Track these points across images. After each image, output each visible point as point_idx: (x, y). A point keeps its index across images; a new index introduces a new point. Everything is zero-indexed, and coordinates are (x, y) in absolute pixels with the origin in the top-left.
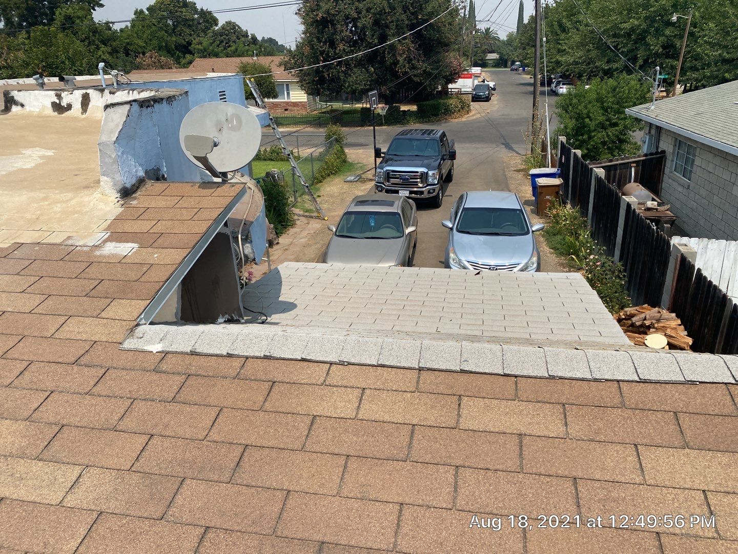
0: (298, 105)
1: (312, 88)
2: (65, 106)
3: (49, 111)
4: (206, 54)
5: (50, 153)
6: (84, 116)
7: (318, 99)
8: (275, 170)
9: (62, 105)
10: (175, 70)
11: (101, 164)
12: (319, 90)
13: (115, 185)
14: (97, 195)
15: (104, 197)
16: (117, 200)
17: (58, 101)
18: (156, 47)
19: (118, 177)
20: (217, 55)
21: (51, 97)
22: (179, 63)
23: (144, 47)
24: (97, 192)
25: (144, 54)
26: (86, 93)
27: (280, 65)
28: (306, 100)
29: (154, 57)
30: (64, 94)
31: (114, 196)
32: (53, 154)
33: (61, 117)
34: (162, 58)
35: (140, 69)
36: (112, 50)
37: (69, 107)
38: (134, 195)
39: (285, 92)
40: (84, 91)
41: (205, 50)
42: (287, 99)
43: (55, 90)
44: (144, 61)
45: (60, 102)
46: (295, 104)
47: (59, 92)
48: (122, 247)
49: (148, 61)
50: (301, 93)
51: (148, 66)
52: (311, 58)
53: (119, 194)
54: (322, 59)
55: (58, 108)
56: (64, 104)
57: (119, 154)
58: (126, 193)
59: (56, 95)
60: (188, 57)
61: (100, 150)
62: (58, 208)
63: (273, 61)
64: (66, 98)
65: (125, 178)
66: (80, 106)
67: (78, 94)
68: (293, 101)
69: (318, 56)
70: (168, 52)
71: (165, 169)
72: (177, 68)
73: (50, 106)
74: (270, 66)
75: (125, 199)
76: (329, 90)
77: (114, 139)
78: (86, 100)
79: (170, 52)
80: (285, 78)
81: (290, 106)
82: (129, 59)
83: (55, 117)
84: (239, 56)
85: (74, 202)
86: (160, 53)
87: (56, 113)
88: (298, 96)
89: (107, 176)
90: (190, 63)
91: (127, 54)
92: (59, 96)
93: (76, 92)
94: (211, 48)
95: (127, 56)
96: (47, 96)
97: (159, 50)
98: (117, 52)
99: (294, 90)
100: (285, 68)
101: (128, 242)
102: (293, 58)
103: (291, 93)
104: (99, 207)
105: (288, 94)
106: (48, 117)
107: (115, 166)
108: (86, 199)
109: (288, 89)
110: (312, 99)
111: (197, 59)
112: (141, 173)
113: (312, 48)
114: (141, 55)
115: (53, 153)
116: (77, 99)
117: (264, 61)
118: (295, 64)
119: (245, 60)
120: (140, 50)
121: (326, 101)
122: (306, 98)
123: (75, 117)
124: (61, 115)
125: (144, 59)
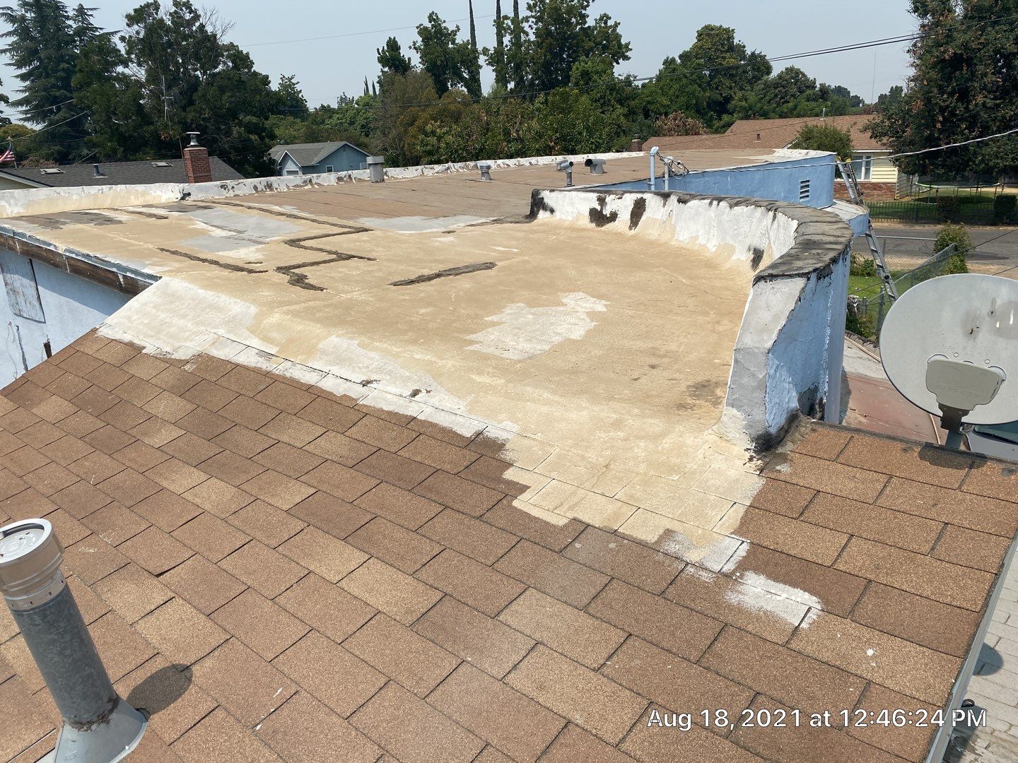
0: (881, 187)
1: (915, 164)
2: (608, 215)
3: (585, 221)
4: (750, 113)
5: (600, 306)
6: (633, 232)
7: (916, 178)
8: (855, 296)
9: (604, 213)
10: (705, 136)
11: (732, 386)
12: (924, 166)
13: (749, 426)
14: (709, 436)
15: (724, 444)
16: (747, 455)
17: (599, 208)
18: (683, 105)
19: (758, 415)
20: (765, 115)
21: (591, 200)
22: (710, 126)
23: (668, 106)
24: (710, 431)
25: (666, 114)
26: (642, 198)
27: (865, 129)
28: (895, 181)
29: (679, 118)
30: (609, 199)
31: (741, 446)
32: (604, 309)
33: (601, 231)
34: (690, 120)
35: (659, 136)
36: (629, 111)
37: (614, 216)
38: (780, 450)
39: (863, 169)
40: (639, 196)
41: (751, 108)
42: (865, 178)
43: (598, 192)
44: (666, 124)
45: (602, 209)
46: (876, 186)
47: (603, 195)
48: (784, 596)
49: (670, 123)
50: (890, 169)
51: (670, 130)
52: (923, 118)
53: (754, 444)
54: (941, 119)
55: (598, 217)
56: (607, 212)
57: (772, 372)
58: (767, 445)
59: (598, 200)
60: (726, 118)
61: (736, 361)
62: (641, 449)
63: (855, 124)
64: (612, 204)
65: (772, 417)
66: (630, 216)
67: (630, 199)
68: (873, 181)
69: (935, 115)
70: (698, 111)
71: (826, 389)
72: (707, 133)
73: (587, 213)
74: (849, 132)
75: (765, 456)
76: (943, 166)
77: (769, 344)
78: (639, 208)
79: (700, 112)
80: (867, 148)
81: (868, 188)
82: (648, 122)
83: (592, 230)
84: (799, 116)
85: (667, 443)
86: (687, 112)
87: (594, 225)
88: (885, 173)
89: (739, 408)
90: (729, 125)
91: (647, 116)
92: (602, 201)
93: (627, 196)
94: (759, 105)
95: (646, 118)
96: (586, 199)
97: (687, 109)
98: (634, 113)
99: (878, 164)
100: (873, 133)
101: (794, 584)
102: (889, 119)
103: (872, 169)
104: (715, 465)
105: (868, 171)
106: (584, 230)
107: (758, 395)
108: (690, 440)
109: (868, 164)
110: (905, 178)
111: (738, 122)
112: (795, 404)
113: (928, 101)
114: (663, 117)
115: (605, 306)
116: (626, 207)
117: (841, 124)
118: (890, 128)
119: (812, 122)
120: (662, 110)
121: (930, 183)
122: (896, 177)
123: (620, 233)
124: (600, 228)
125: (666, 122)
